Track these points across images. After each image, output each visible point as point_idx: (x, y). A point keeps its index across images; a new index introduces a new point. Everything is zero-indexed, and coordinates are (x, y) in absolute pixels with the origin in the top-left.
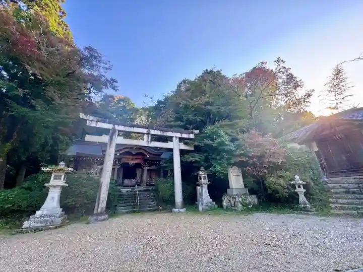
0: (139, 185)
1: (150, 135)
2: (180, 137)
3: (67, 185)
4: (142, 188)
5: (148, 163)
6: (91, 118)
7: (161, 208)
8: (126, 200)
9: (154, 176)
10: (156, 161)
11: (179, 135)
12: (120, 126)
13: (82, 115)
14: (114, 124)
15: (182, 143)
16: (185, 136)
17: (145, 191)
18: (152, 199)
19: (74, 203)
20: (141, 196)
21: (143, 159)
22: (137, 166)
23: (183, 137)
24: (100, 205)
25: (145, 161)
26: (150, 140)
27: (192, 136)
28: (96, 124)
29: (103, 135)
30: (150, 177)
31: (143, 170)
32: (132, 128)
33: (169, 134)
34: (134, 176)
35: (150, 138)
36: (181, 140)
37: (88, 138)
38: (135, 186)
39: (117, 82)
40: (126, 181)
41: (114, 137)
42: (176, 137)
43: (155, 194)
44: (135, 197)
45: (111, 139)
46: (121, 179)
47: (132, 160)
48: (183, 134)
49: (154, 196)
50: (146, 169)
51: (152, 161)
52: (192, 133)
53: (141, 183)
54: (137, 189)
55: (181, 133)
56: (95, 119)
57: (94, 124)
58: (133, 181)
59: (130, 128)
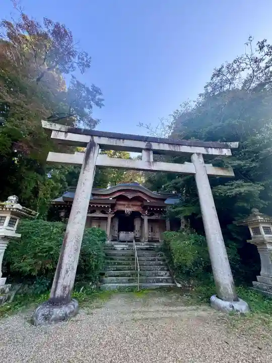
0: (138, 240)
1: (151, 152)
2: (206, 153)
3: (19, 236)
4: (143, 245)
5: (149, 211)
6: (58, 127)
7: (179, 285)
8: (119, 264)
9: (157, 229)
10: (160, 207)
11: (202, 150)
12: (102, 138)
13: (45, 124)
14: (92, 136)
15: (211, 165)
16: (213, 152)
17: (147, 249)
18: (160, 265)
19: (28, 269)
20: (143, 258)
21: (141, 205)
22: (135, 214)
23: (210, 153)
24: (60, 281)
25: (145, 208)
26: (152, 160)
27: (227, 152)
28: (66, 137)
29: (76, 153)
30: (152, 231)
31: (142, 220)
32: (121, 140)
33: (185, 149)
34: (132, 229)
35: (152, 156)
36: (208, 159)
37: (52, 157)
38: (132, 242)
39: (100, 94)
40: (123, 235)
41: (91, 155)
42: (198, 154)
43: (165, 257)
44: (133, 259)
45: (87, 158)
46: (116, 232)
47: (129, 207)
48: (210, 149)
49: (164, 260)
50: (146, 219)
51: (154, 207)
52: (227, 147)
53: (141, 237)
54: (135, 246)
55: (206, 147)
56: (64, 128)
57: (61, 136)
58: (131, 235)
59: (118, 141)
